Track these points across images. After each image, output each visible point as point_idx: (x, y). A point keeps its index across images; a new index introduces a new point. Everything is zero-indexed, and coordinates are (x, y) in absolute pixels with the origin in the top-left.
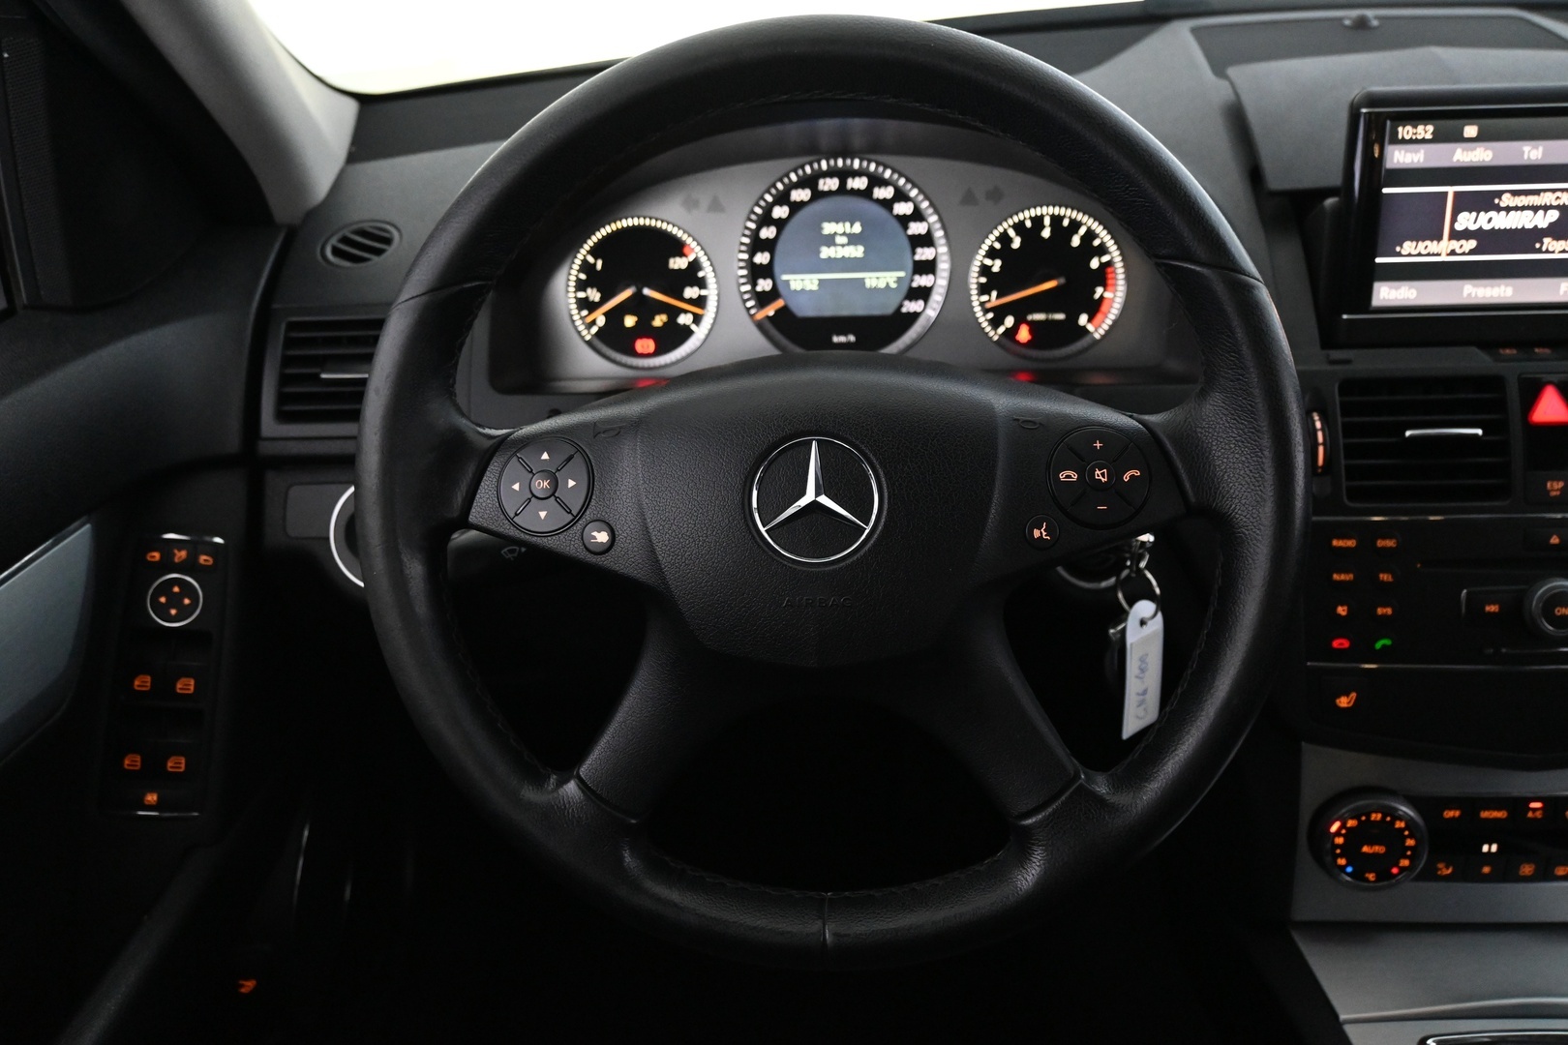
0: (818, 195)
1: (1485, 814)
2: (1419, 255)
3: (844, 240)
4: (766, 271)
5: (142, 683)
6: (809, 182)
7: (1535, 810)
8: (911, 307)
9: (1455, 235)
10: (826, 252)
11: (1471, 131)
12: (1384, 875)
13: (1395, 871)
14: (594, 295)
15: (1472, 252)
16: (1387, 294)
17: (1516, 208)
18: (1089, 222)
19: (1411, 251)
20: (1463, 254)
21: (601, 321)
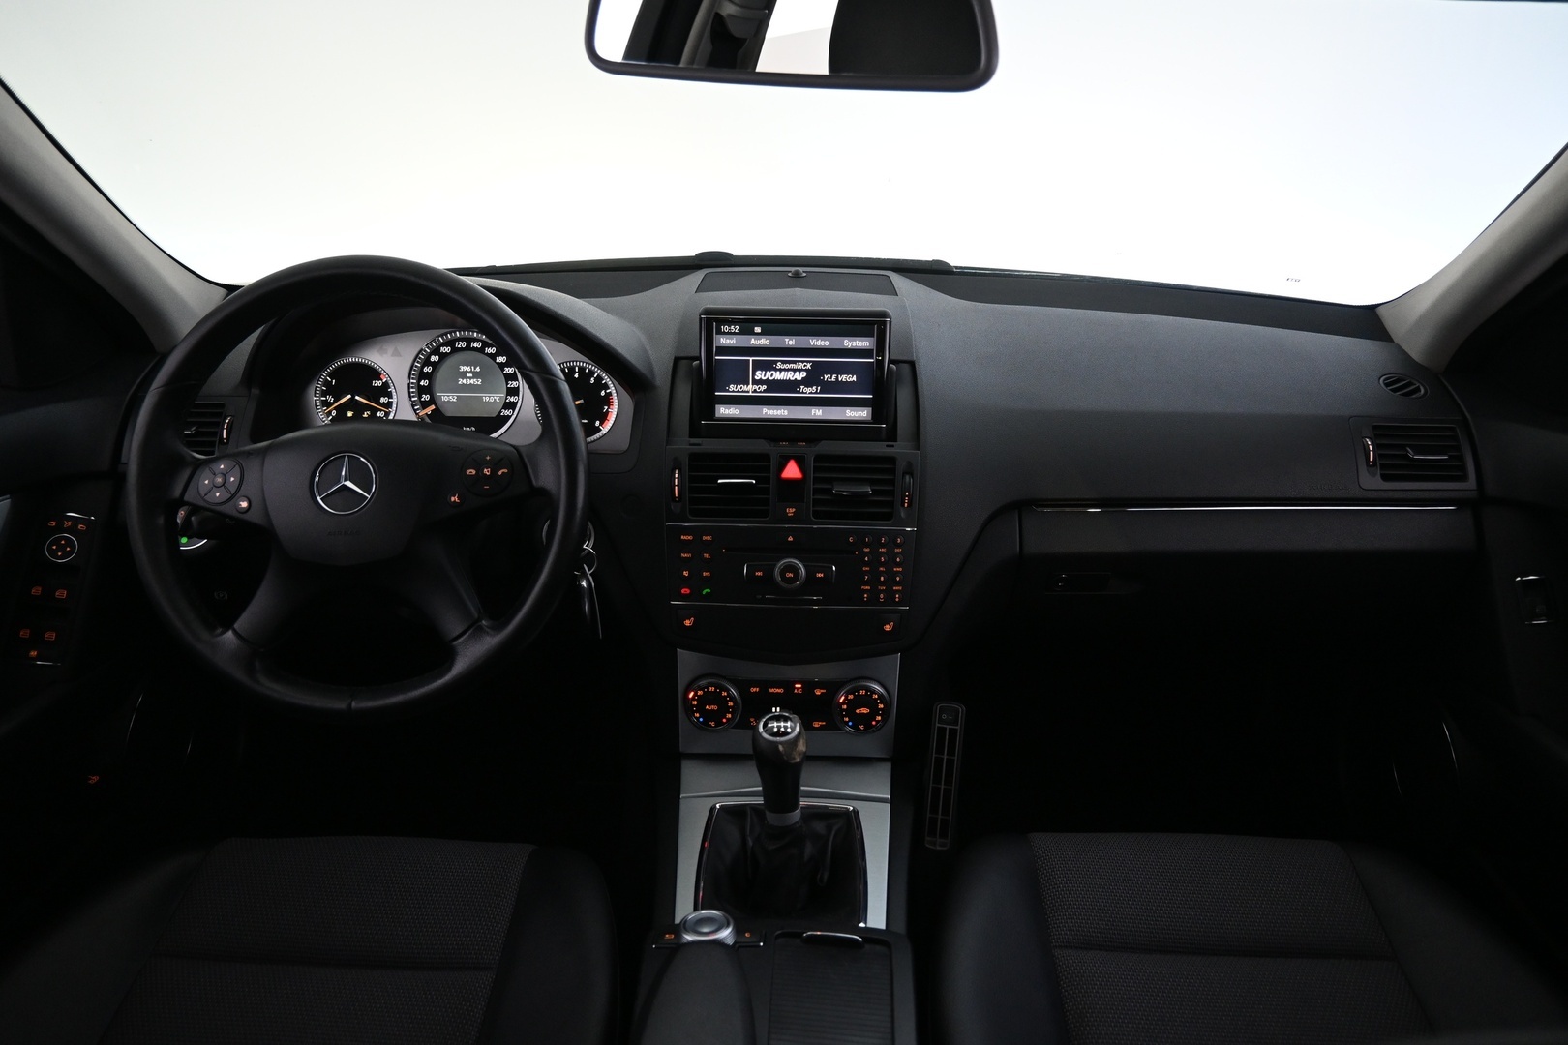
0: (455, 350)
1: (772, 690)
2: (738, 391)
3: (471, 375)
4: (428, 390)
5: (36, 591)
6: (450, 343)
7: (798, 688)
8: (507, 413)
9: (756, 382)
10: (462, 381)
11: (758, 330)
12: (719, 723)
13: (724, 720)
14: (331, 399)
15: (765, 391)
16: (724, 411)
17: (785, 370)
18: (599, 372)
19: (734, 389)
20: (760, 392)
21: (334, 413)
